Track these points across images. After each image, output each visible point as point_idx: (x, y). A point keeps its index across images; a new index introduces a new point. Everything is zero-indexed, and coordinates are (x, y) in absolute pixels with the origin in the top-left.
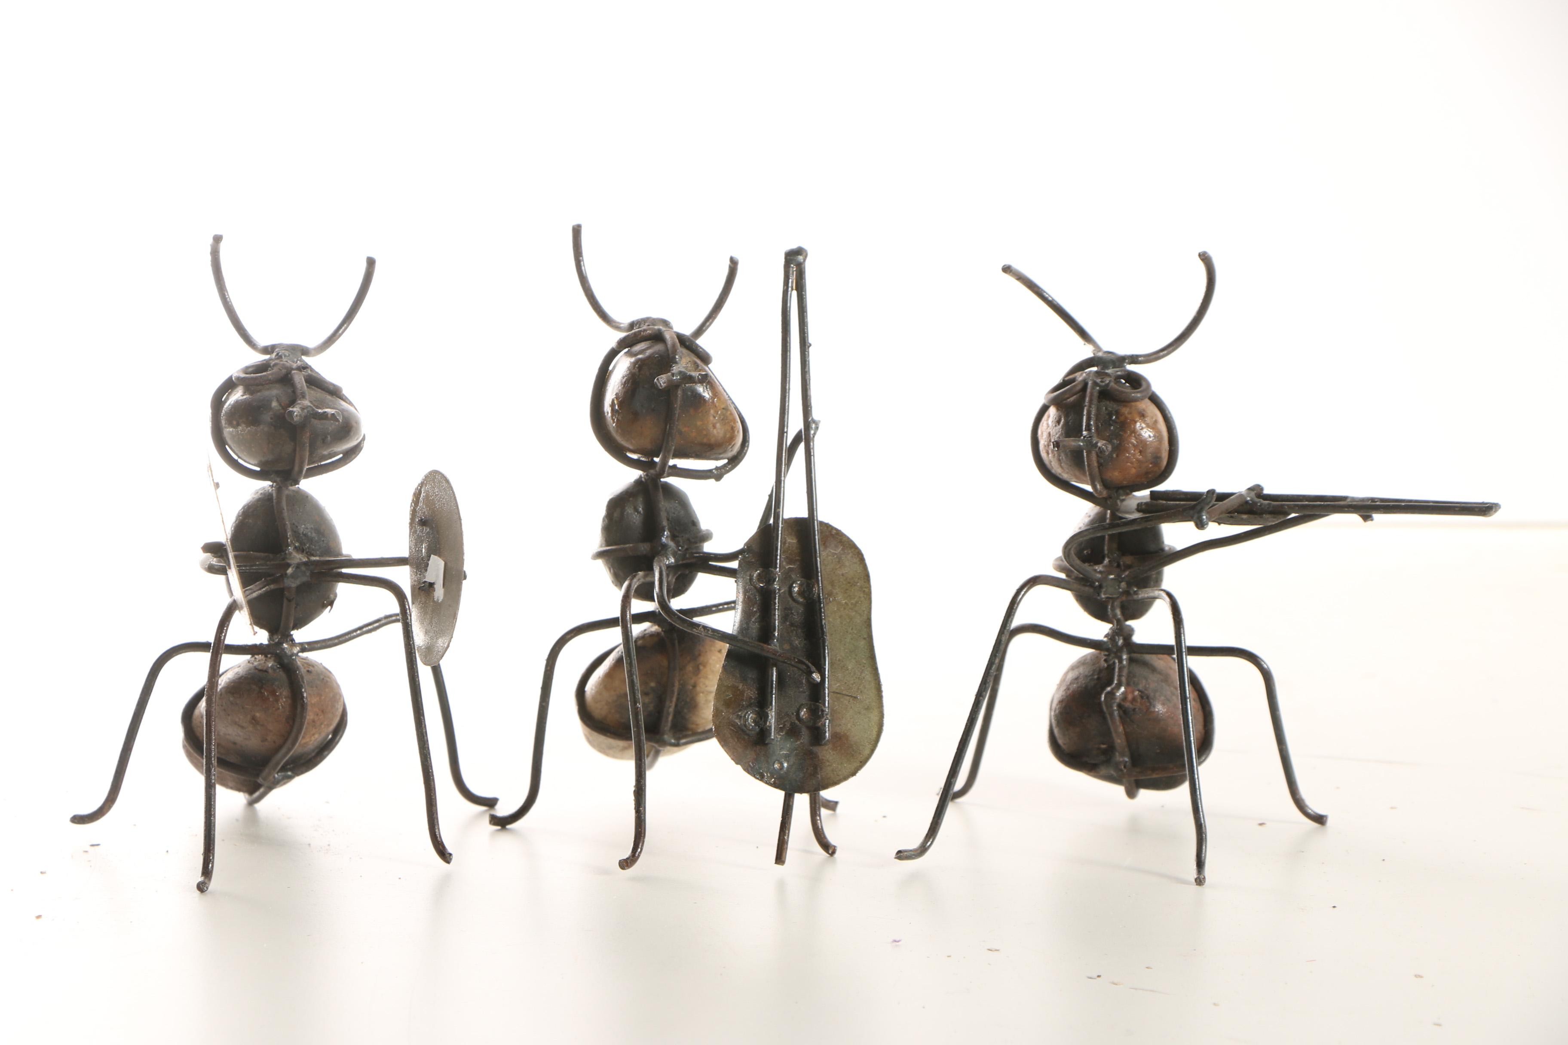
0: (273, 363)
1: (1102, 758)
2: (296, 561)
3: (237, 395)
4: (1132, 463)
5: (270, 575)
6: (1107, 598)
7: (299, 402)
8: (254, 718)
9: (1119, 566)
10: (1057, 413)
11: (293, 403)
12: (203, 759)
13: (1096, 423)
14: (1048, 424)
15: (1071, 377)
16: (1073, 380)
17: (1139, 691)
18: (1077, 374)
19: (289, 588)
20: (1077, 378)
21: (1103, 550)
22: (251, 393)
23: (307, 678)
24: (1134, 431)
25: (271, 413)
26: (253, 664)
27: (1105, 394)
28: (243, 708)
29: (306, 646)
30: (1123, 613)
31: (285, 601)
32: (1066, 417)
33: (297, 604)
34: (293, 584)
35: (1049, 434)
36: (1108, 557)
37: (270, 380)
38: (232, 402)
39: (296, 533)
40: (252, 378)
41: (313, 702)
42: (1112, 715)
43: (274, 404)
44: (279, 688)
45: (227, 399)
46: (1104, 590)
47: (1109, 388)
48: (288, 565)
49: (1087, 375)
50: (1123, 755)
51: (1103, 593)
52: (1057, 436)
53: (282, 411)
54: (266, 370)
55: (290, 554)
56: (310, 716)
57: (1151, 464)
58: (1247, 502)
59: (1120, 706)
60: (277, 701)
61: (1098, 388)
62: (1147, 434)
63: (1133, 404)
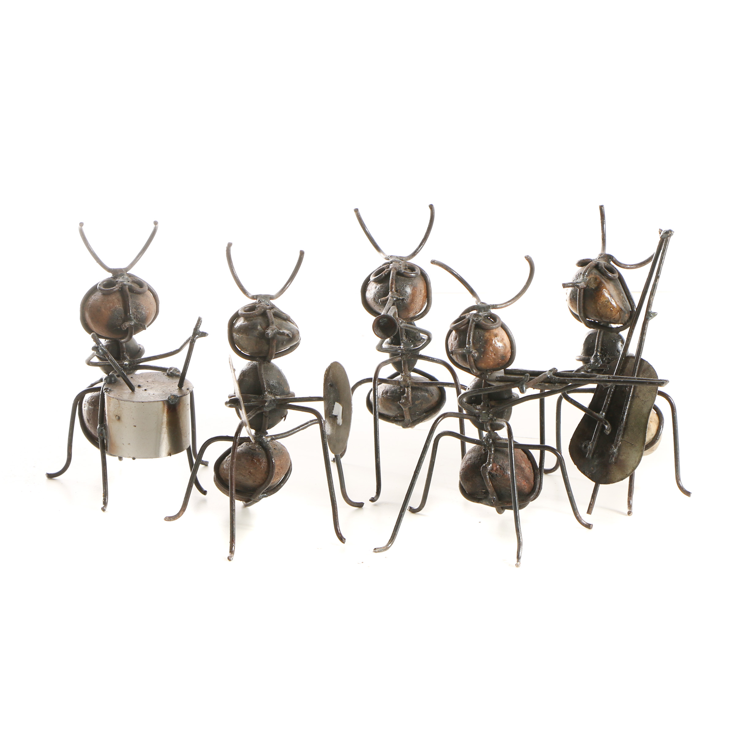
0: (258, 305)
1: (484, 495)
2: (269, 399)
3: (240, 322)
4: (491, 360)
5: (257, 406)
6: (483, 421)
7: (271, 326)
8: (250, 472)
9: (488, 406)
10: (455, 335)
11: (268, 326)
12: (229, 491)
13: (473, 340)
14: (451, 339)
15: (464, 315)
16: (464, 317)
17: (499, 465)
18: (466, 314)
19: (265, 412)
20: (466, 317)
21: (481, 399)
22: (248, 321)
23: (275, 452)
24: (491, 345)
25: (258, 332)
26: (249, 446)
27: (478, 326)
28: (245, 467)
29: (274, 437)
30: (491, 428)
31: (264, 418)
32: (460, 336)
33: (269, 418)
34: (267, 410)
35: (452, 344)
36: (483, 402)
37: (256, 315)
38: (239, 326)
39: (269, 386)
40: (248, 314)
41: (277, 464)
42: (486, 477)
43: (259, 327)
44: (261, 458)
45: (236, 322)
46: (481, 418)
47: (480, 323)
48: (266, 402)
49: (470, 316)
50: (493, 496)
51: (480, 419)
52: (455, 346)
53: (263, 331)
54: (254, 310)
55: (266, 395)
56: (276, 470)
57: (500, 360)
58: (548, 377)
59: (490, 473)
60: (261, 464)
61: (474, 323)
62: (499, 344)
63: (491, 331)
